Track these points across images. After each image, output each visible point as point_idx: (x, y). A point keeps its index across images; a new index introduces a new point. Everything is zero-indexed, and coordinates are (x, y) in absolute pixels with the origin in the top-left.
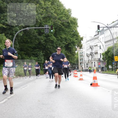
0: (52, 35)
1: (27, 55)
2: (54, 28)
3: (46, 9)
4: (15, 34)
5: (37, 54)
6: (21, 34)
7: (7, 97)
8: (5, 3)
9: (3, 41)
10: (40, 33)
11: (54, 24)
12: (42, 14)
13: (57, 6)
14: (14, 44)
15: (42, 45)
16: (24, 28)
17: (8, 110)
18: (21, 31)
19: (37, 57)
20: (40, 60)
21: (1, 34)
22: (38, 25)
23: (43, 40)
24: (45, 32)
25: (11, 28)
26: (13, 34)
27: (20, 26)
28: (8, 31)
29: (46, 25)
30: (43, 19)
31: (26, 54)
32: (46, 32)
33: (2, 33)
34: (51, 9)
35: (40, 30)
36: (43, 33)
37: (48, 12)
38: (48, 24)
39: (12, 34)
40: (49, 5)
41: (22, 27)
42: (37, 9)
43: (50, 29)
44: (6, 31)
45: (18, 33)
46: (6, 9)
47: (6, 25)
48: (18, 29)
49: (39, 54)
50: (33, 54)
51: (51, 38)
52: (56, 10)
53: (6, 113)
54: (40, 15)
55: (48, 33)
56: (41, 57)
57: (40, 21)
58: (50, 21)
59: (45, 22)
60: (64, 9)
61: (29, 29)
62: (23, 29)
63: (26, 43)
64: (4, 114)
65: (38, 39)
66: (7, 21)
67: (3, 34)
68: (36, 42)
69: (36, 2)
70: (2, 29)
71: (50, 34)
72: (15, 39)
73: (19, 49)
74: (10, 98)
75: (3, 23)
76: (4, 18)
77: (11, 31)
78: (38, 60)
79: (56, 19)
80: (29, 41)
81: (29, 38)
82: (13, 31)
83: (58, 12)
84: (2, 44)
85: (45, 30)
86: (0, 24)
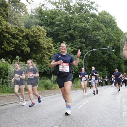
0: (113, 54)
2: (115, 48)
3: (108, 34)
4: (85, 54)
5: (102, 69)
6: (89, 55)
7: (83, 103)
8: (76, 32)
10: (104, 53)
11: (114, 45)
12: (104, 38)
13: (116, 31)
14: (84, 62)
15: (106, 62)
16: (91, 49)
18: (89, 52)
19: (102, 71)
20: (105, 74)
22: (102, 47)
23: (106, 58)
24: (107, 51)
26: (83, 54)
29: (109, 47)
30: (105, 42)
32: (109, 51)
34: (111, 33)
35: (104, 50)
36: (106, 53)
37: (109, 36)
38: (110, 45)
40: (109, 30)
41: (89, 49)
42: (101, 34)
43: (111, 49)
46: (77, 36)
48: (87, 50)
49: (103, 70)
50: (99, 70)
51: (112, 56)
52: (116, 34)
54: (103, 39)
55: (110, 52)
56: (105, 71)
57: (103, 44)
58: (111, 43)
59: (107, 44)
60: (122, 33)
61: (95, 50)
63: (93, 61)
64: (83, 116)
65: (103, 58)
66: (78, 45)
68: (101, 60)
69: (99, 29)
70: (75, 52)
71: (111, 53)
72: (85, 59)
73: (88, 66)
75: (75, 47)
76: (76, 44)
78: (103, 74)
79: (116, 41)
80: (95, 59)
81: (95, 57)
83: (117, 35)
85: (108, 50)
86: (73, 48)
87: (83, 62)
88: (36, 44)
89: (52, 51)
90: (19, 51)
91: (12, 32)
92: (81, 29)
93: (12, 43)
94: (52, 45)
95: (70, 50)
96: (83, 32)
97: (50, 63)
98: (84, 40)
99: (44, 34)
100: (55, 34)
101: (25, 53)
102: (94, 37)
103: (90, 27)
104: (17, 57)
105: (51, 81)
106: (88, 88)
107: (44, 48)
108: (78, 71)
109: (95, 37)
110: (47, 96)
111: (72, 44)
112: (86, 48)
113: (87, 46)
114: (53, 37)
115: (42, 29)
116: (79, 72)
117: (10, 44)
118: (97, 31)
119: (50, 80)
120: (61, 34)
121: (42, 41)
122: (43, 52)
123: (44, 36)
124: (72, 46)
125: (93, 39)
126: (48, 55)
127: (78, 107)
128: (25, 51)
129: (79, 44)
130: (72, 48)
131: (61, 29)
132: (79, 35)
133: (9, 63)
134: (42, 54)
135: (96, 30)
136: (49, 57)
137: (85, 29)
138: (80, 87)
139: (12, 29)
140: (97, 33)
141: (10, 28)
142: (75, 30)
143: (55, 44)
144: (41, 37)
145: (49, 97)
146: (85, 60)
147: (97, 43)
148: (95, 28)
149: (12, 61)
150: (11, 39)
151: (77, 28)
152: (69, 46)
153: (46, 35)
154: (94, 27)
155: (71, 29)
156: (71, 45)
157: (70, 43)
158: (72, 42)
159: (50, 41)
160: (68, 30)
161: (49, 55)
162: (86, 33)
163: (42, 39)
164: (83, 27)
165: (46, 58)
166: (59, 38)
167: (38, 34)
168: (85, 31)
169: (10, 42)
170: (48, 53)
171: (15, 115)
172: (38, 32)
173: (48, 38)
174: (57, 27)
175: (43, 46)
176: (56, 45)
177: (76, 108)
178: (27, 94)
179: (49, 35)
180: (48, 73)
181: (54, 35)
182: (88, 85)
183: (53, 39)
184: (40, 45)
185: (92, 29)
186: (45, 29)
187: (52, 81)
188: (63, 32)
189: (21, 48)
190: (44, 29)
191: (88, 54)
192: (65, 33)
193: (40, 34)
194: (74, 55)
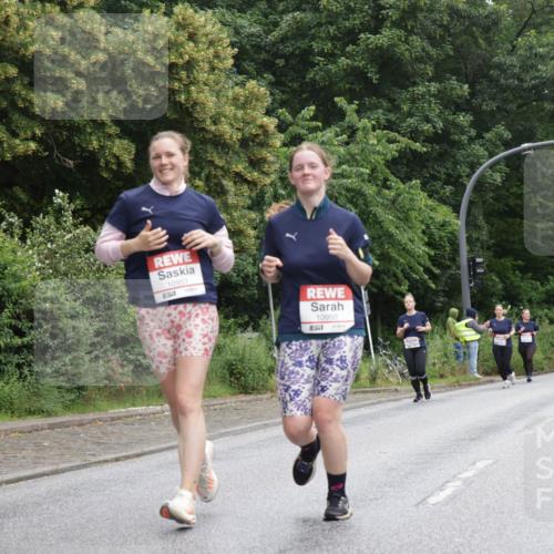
1: (530, 275)
4: (469, 176)
6: (498, 178)
7: (459, 473)
8: (415, 37)
9: (413, 214)
14: (468, 224)
16: (507, 145)
17: (473, 532)
18: (497, 163)
21: (407, 184)
25: (449, 150)
26: (460, 176)
27: (490, 140)
28: (433, 168)
31: (523, 270)
33: (411, 180)
39: (452, 180)
41: (498, 142)
44: (427, 167)
45: (483, 171)
46: (423, 66)
47: (424, 141)
48: (481, 151)
53: (468, 550)
61: (535, 148)
62: (506, 149)
66: (428, 120)
67: (416, 182)
70: (408, 161)
72: (471, 203)
73: (489, 248)
74: (474, 476)
75: (411, 132)
76: (413, 111)
77: (449, 165)
82: (456, 163)
84: (410, 228)
86: (399, 138)
87: (459, 224)
88: (174, 116)
89: (271, 158)
90: (71, 163)
91: (25, 46)
92: (446, 19)
93: (27, 112)
94: (271, 123)
95: (378, 153)
96: (458, 42)
97: (255, 228)
98: (466, 86)
99: (217, 56)
100: (283, 56)
101: (105, 175)
102: (526, 68)
103: (503, 7)
104: (60, 197)
105: (264, 342)
106: (488, 378)
107: (219, 143)
108: (426, 277)
109: (533, 67)
110: (243, 431)
111: (392, 117)
112: (480, 136)
113: (482, 124)
114: (274, 74)
115: (209, 28)
116: (433, 286)
117: (16, 116)
118: (544, 28)
119: (256, 335)
120: (321, 53)
121: (208, 100)
122: (216, 167)
123: (220, 65)
124: (390, 126)
125: (521, 80)
126: (246, 181)
127: (432, 494)
128: (107, 163)
129: (432, 115)
130: (391, 141)
131: (320, 25)
132: (430, 58)
133: (12, 237)
134: (208, 179)
135: (537, 27)
136: (253, 195)
137: (469, 17)
138: (442, 376)
139: (23, 26)
140: (545, 40)
141: (15, 20)
142: (406, 30)
143: (289, 118)
144: (203, 76)
145: (253, 437)
146: (469, 213)
147: (548, 106)
148: (534, 12)
149: (27, 224)
150: (17, 87)
151: (420, 16)
152: (374, 129)
153: (231, 61)
154: (525, 9)
155: (384, 20)
156: (383, 122)
157: (381, 107)
158: (392, 101)
159: (257, 100)
160: (365, 28)
161: (252, 184)
162: (478, 46)
163: (205, 84)
164: (461, 6)
165: (231, 200)
166: (313, 80)
167: (181, 56)
168: (472, 35)
169: (13, 104)
170: (244, 172)
171: (51, 545)
172: (182, 45)
173: (241, 78)
174: (298, 8)
175: (213, 128)
176: (291, 124)
177: (417, 505)
178: (119, 418)
179: (252, 60)
180: (242, 294)
181: (281, 62)
182: (492, 363)
183: (271, 85)
184: (195, 124)
185: (514, 17)
186: (224, 24)
187: (268, 337)
188: (333, 38)
189: (84, 146)
190: (219, 25)
191: (490, 172)
192: (350, 48)
193: (195, 55)
194: (405, 179)
